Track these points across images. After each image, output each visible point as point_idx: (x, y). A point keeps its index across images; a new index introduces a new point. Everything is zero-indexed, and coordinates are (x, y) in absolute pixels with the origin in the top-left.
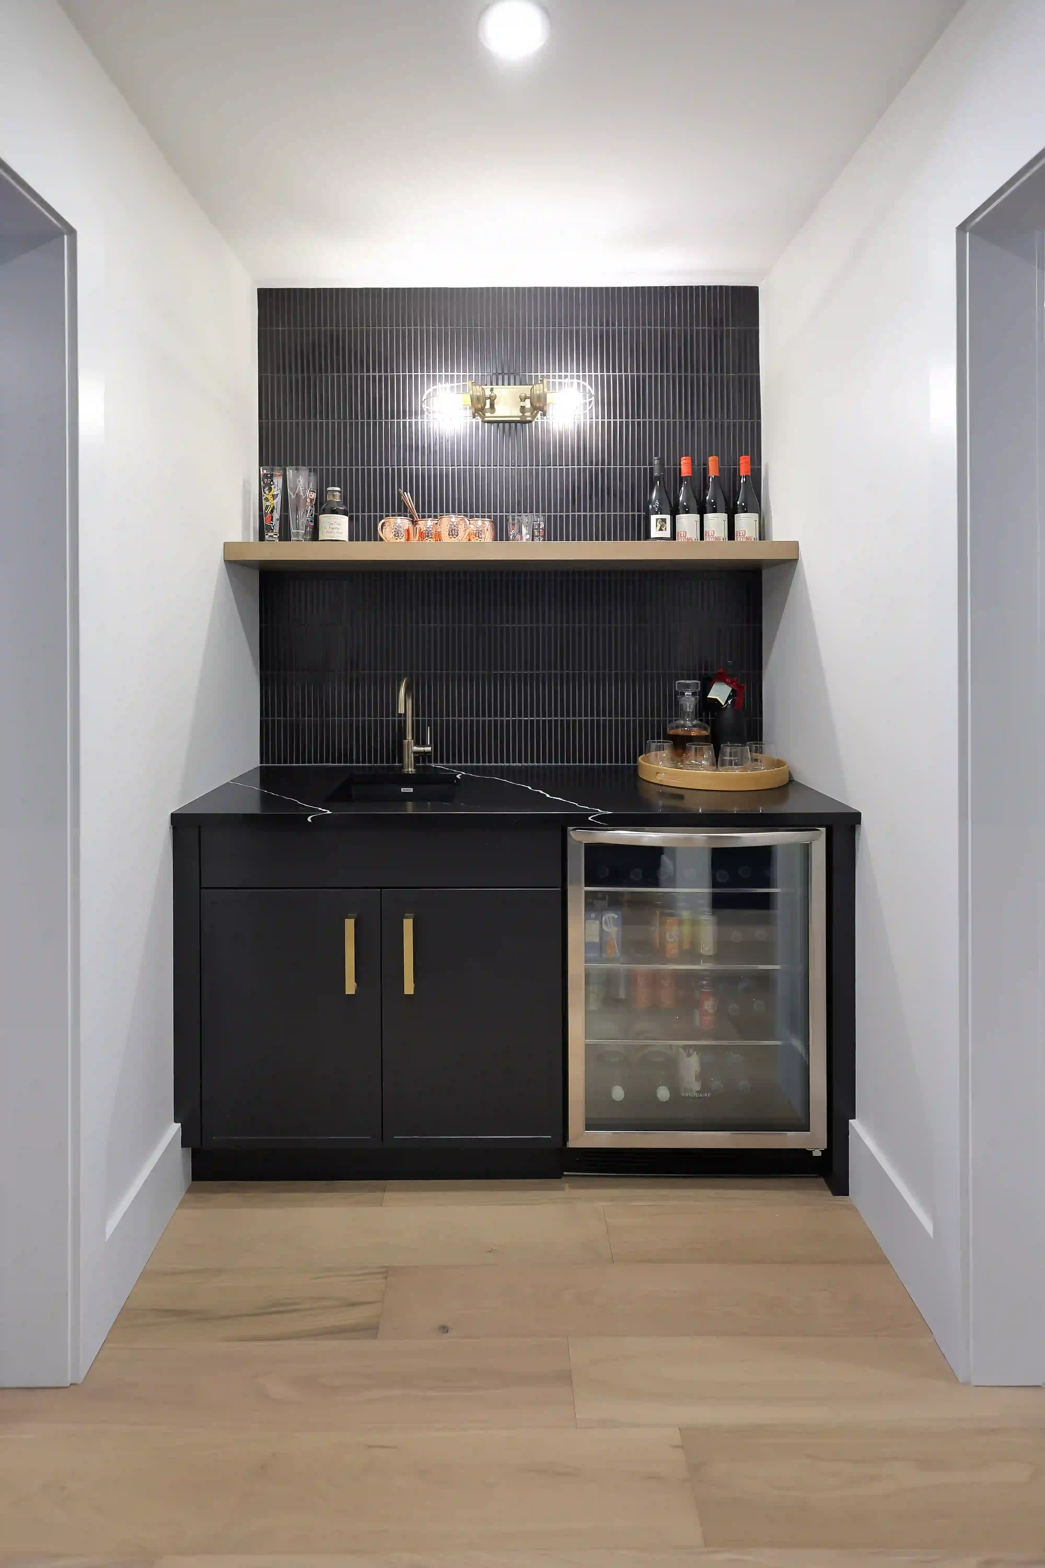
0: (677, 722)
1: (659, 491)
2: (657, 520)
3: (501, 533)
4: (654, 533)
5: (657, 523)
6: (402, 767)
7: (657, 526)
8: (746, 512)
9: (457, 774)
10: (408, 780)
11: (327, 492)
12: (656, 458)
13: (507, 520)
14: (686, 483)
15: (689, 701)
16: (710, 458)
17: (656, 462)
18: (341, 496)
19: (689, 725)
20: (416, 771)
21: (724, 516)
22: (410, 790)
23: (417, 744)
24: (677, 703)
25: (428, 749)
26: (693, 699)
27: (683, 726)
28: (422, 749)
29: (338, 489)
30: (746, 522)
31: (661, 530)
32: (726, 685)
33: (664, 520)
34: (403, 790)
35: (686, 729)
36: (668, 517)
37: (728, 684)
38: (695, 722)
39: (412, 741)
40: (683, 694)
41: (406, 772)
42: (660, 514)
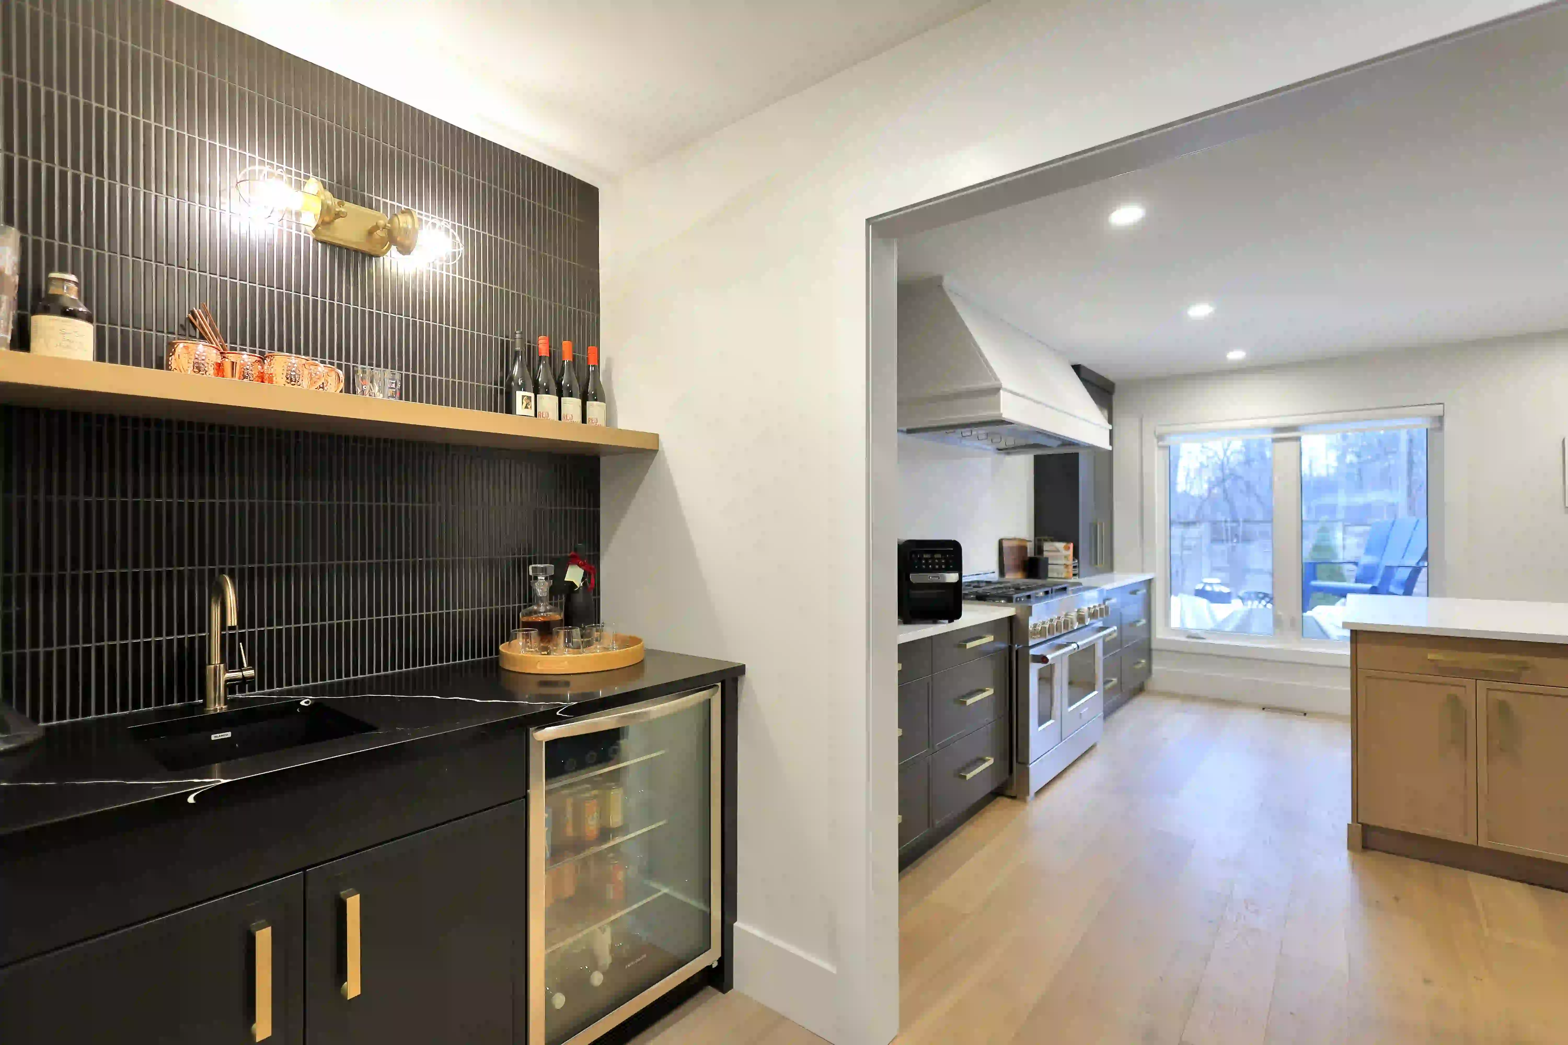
0: (531, 608)
1: (521, 366)
2: (523, 396)
3: (350, 387)
4: (520, 408)
5: (523, 399)
6: (204, 705)
7: (523, 403)
8: (596, 400)
9: (302, 700)
10: (219, 722)
11: (49, 281)
12: (517, 332)
13: (355, 372)
14: (544, 362)
15: (541, 587)
16: (564, 342)
17: (518, 336)
18: (79, 292)
19: (544, 611)
20: (228, 708)
21: (578, 401)
22: (227, 735)
23: (231, 667)
24: (530, 588)
25: (251, 673)
26: (547, 583)
27: (536, 612)
28: (238, 675)
29: (73, 278)
30: (595, 409)
31: (526, 407)
32: (579, 568)
33: (529, 398)
34: (213, 737)
35: (542, 614)
36: (532, 395)
37: (580, 566)
38: (548, 608)
39: (222, 665)
40: (536, 578)
41: (212, 713)
42: (524, 391)
